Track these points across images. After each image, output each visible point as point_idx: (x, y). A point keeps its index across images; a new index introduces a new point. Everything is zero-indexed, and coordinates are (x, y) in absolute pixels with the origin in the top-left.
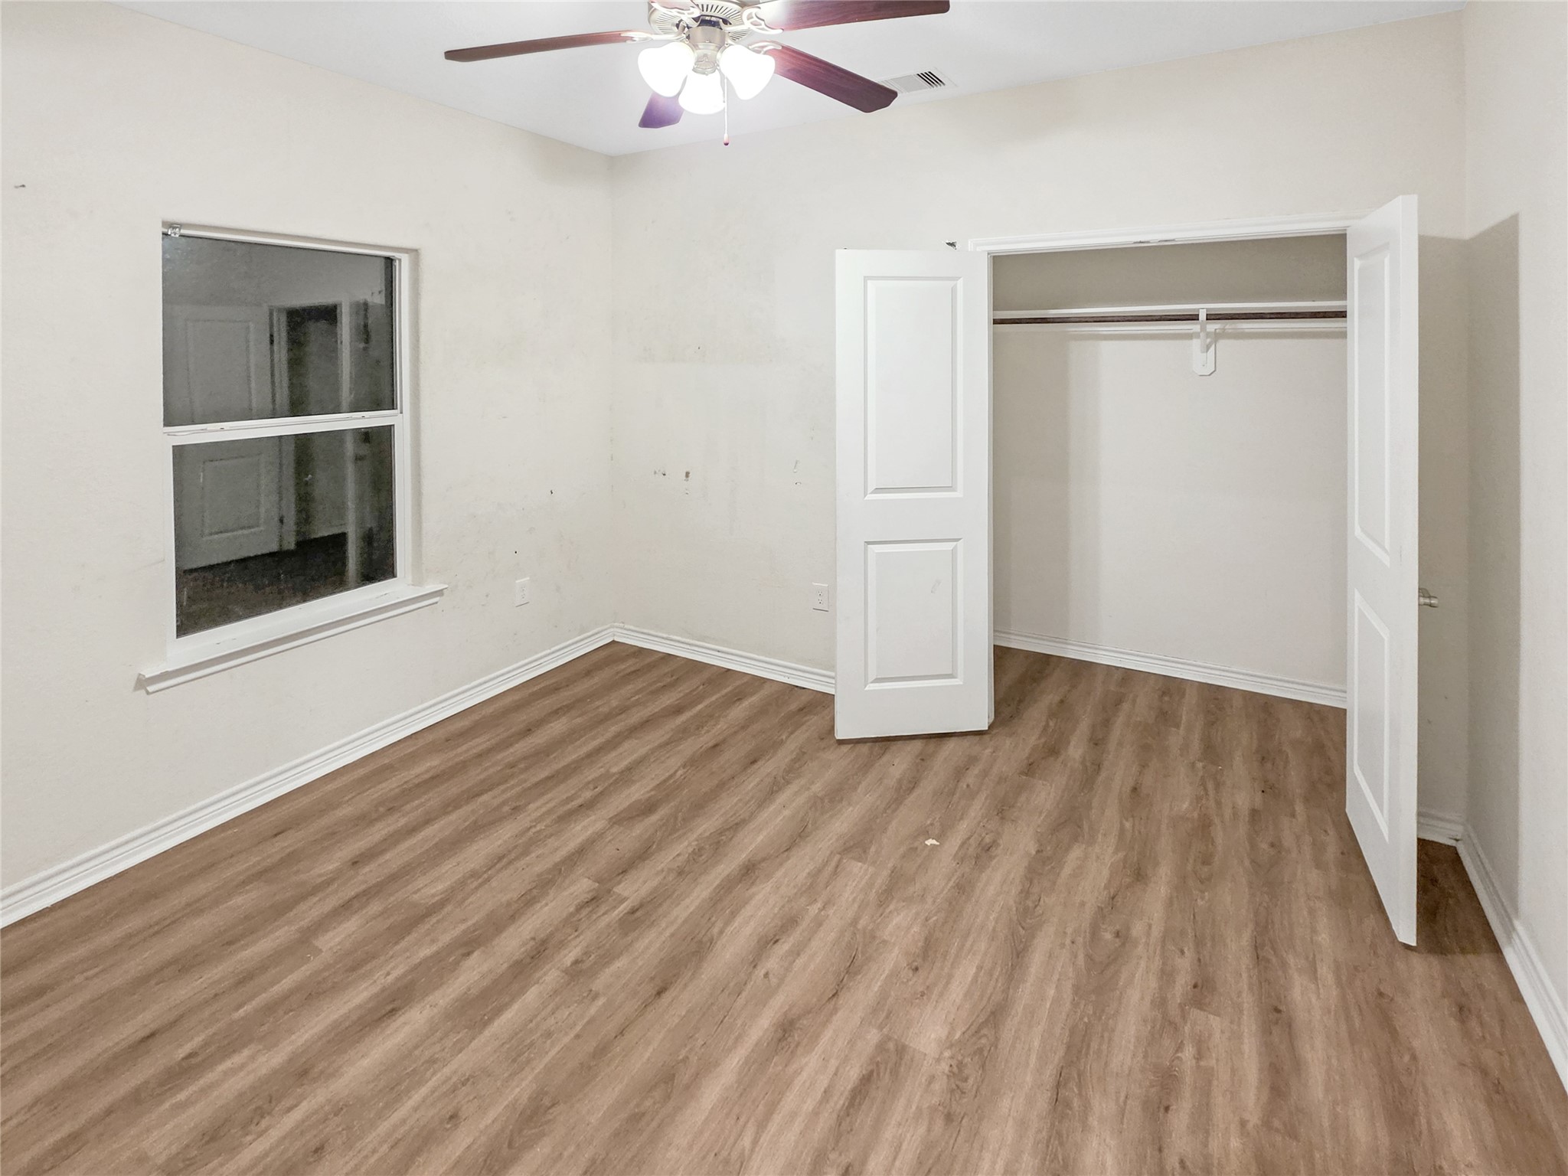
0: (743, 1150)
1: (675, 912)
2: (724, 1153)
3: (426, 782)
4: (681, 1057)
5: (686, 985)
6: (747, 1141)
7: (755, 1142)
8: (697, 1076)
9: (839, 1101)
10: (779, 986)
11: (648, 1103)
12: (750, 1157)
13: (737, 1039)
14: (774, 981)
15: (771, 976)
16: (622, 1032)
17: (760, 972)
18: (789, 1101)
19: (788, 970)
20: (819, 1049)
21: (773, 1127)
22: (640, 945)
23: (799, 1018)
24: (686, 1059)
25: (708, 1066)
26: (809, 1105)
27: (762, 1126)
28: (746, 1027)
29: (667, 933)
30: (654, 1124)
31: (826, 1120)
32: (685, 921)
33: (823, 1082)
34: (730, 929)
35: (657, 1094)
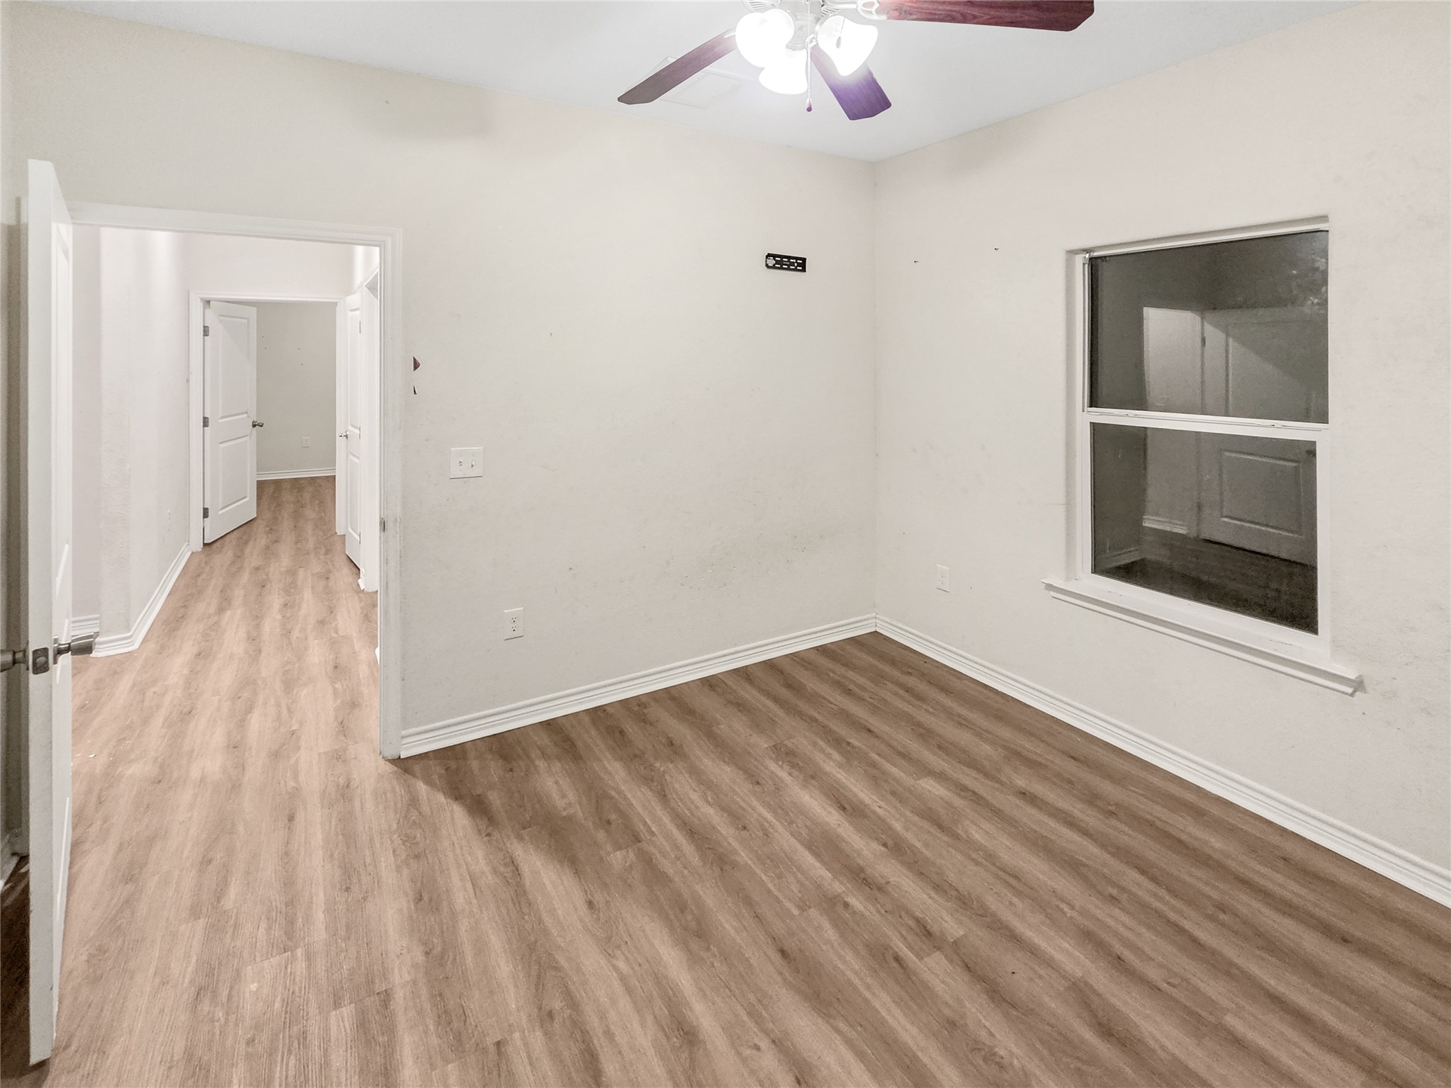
0: (617, 960)
1: (885, 997)
2: (623, 947)
3: (1168, 836)
4: (712, 947)
5: (781, 974)
6: (621, 964)
7: (616, 969)
8: (690, 952)
9: (599, 1042)
10: (739, 1054)
11: (689, 917)
12: (609, 961)
13: (701, 990)
14: (747, 1052)
15: (754, 1052)
16: (757, 916)
17: (764, 1044)
18: (625, 1003)
19: (753, 1072)
20: (651, 1052)
21: (616, 984)
22: (849, 956)
23: (691, 1053)
24: (708, 949)
25: (694, 961)
26: (612, 1015)
27: (623, 979)
28: (710, 1004)
29: (857, 981)
30: (672, 917)
31: (594, 1023)
32: (867, 1001)
33: (621, 1039)
34: (838, 1040)
35: (693, 925)
